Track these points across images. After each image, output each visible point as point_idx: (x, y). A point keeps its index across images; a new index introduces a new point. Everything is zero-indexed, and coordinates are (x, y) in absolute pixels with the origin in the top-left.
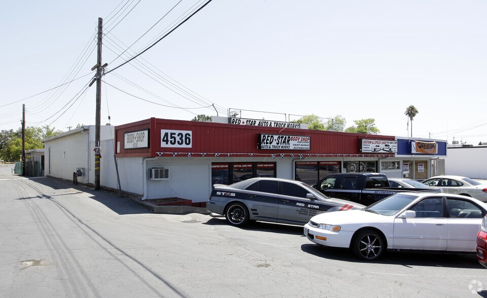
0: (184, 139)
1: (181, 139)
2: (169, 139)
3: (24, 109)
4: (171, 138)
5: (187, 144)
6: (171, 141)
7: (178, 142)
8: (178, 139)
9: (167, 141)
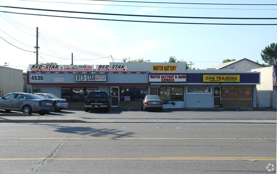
0: (40, 78)
1: (39, 78)
2: (34, 78)
3: (72, 55)
4: (35, 78)
5: (41, 80)
6: (35, 79)
7: (38, 79)
8: (38, 78)
9: (33, 79)
